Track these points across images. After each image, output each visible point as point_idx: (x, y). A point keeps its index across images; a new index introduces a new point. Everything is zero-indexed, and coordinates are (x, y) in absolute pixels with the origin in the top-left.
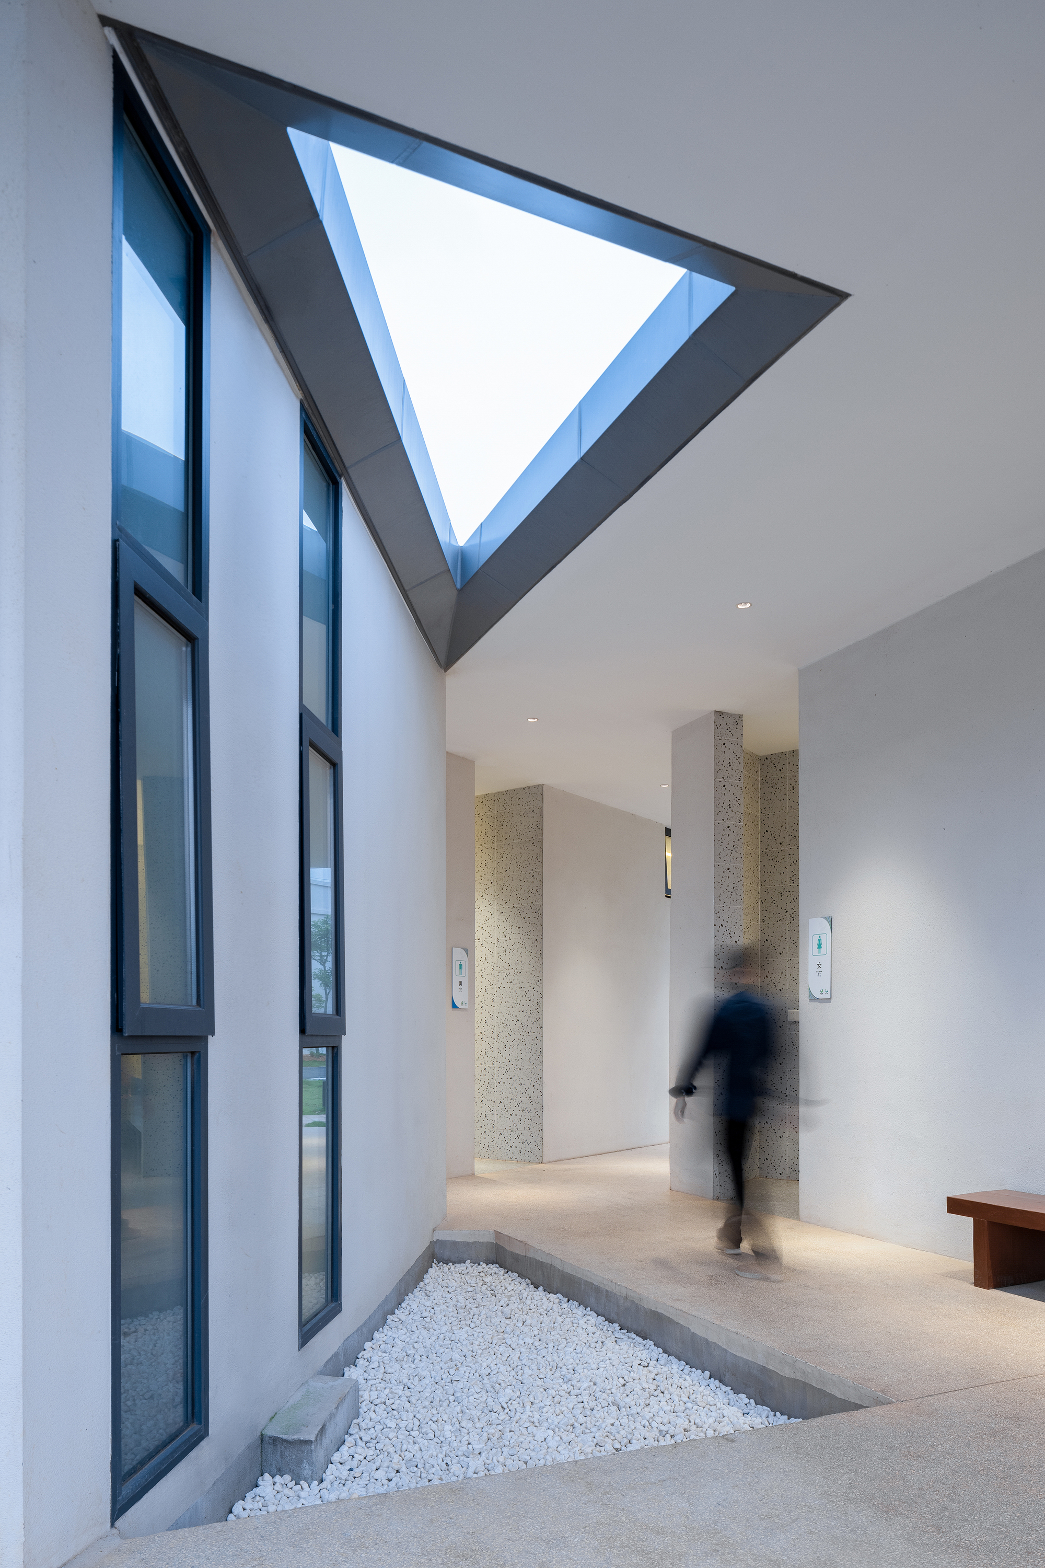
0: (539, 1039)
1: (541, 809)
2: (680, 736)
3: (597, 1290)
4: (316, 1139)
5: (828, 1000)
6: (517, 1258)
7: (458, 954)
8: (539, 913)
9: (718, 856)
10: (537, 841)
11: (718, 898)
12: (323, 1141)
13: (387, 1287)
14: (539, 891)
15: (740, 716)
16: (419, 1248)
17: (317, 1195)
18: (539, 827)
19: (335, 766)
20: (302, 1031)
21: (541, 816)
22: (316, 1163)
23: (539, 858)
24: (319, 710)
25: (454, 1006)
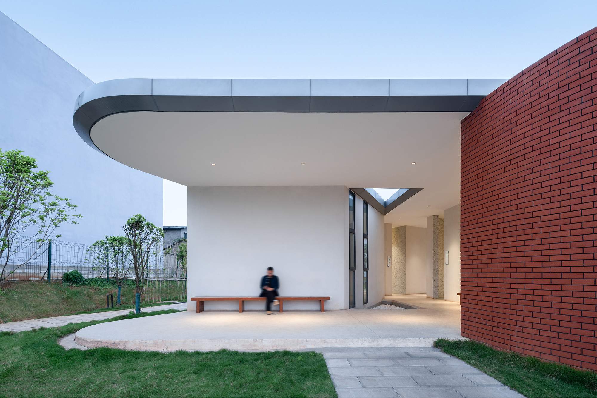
0: (405, 272)
1: (406, 230)
2: (428, 218)
3: (404, 305)
4: (365, 291)
5: (448, 264)
6: (394, 303)
7: (389, 257)
8: (405, 249)
9: (434, 240)
10: (405, 236)
11: (434, 247)
12: (366, 291)
13: (375, 304)
14: (405, 245)
15: (438, 215)
16: (380, 301)
17: (365, 297)
18: (405, 233)
19: (367, 239)
20: (364, 270)
21: (406, 231)
22: (365, 294)
23: (405, 239)
24: (366, 233)
25: (388, 266)
